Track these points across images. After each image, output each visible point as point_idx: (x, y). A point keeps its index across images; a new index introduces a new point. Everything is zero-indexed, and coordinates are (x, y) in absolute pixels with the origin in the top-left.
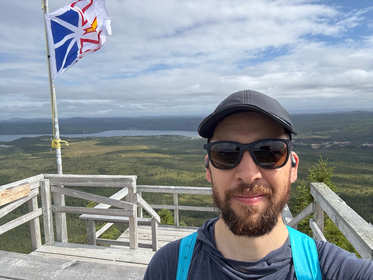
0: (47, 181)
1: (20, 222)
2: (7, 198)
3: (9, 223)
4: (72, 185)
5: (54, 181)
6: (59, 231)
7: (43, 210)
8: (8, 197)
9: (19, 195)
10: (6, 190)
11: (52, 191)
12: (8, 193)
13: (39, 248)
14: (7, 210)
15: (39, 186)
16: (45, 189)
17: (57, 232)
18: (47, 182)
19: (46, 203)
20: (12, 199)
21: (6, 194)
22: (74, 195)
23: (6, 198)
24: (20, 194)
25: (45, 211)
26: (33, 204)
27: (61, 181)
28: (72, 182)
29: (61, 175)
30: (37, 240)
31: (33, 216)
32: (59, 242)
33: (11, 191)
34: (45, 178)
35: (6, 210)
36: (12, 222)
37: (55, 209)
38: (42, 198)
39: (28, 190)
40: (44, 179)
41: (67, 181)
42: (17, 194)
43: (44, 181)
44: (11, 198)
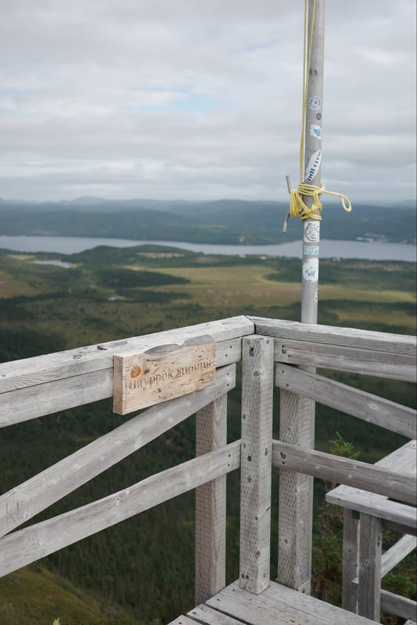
0: (268, 342)
1: (173, 487)
2: (149, 385)
3: (144, 486)
4: (364, 370)
5: (290, 347)
6: (289, 545)
7: (244, 450)
8: (151, 382)
9: (182, 382)
10: (148, 357)
11: (281, 383)
12: (152, 367)
13: (218, 596)
14: (140, 434)
15: (237, 358)
16: (257, 374)
17: (280, 545)
18: (267, 348)
19: (258, 428)
20: (161, 394)
21: (147, 372)
22: (369, 413)
23: (143, 384)
24: (185, 379)
25: (249, 459)
26: (215, 425)
27: (318, 351)
28: (368, 358)
29: (310, 324)
30: (214, 561)
31: (213, 471)
32: (286, 585)
33: (159, 360)
34: (256, 330)
35: (138, 433)
36: (151, 484)
37: (283, 456)
38: (244, 407)
39: (209, 369)
40: (255, 333)
41: (345, 353)
42: (177, 377)
43: (257, 342)
44: (160, 391)
